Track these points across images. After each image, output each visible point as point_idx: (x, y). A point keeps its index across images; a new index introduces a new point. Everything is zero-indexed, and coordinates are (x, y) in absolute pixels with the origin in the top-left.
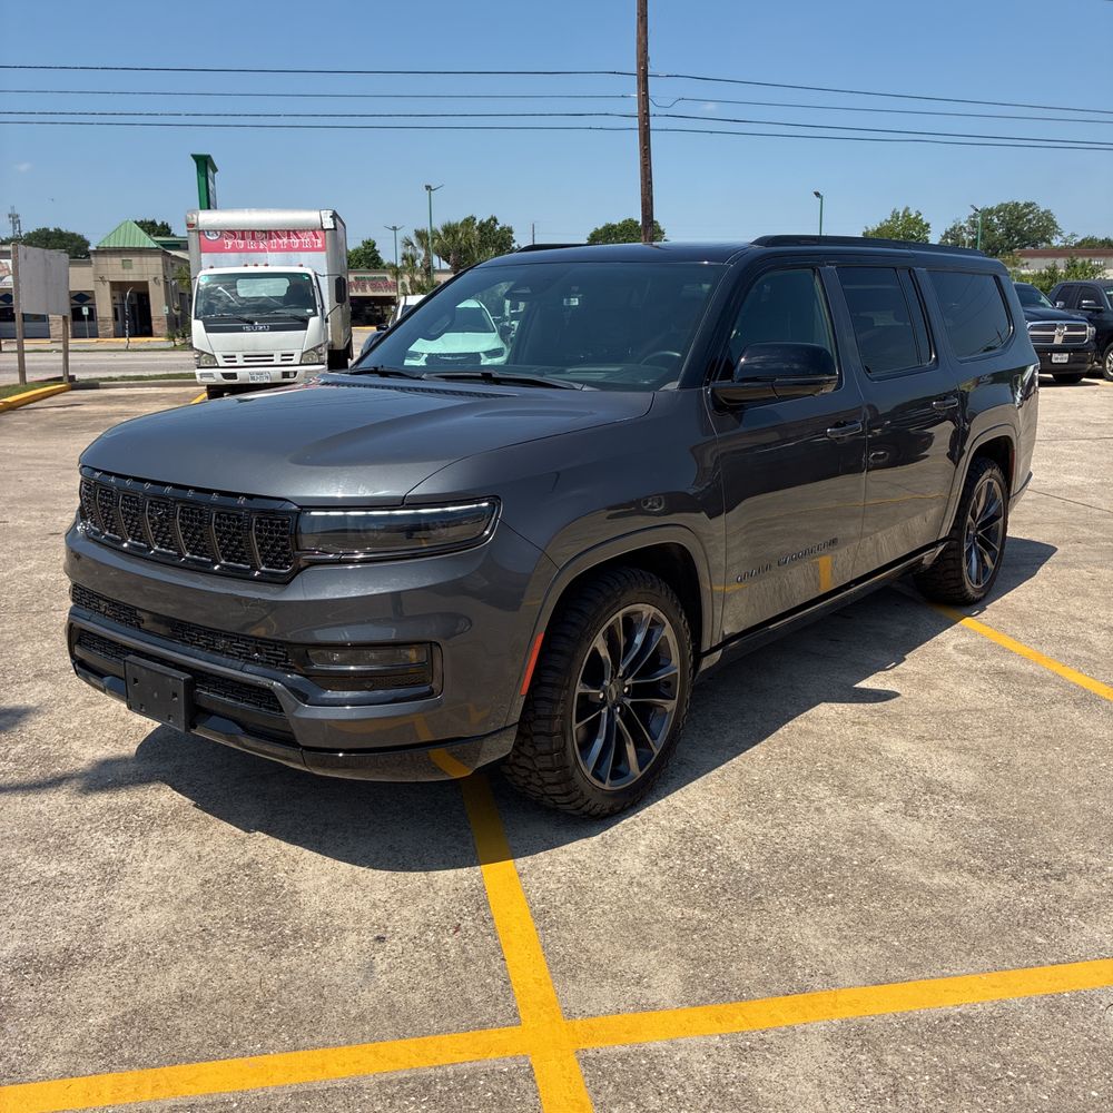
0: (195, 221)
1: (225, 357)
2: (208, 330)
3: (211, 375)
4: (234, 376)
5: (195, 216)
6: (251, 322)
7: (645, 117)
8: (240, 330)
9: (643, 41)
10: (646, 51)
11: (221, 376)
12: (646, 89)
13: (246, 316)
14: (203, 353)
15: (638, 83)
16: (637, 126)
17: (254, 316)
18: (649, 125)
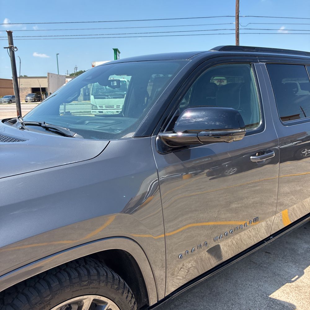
0: (94, 65)
1: (100, 106)
2: (95, 98)
3: (95, 112)
4: (102, 112)
5: (94, 63)
6: (108, 96)
7: (238, 29)
8: (104, 98)
9: (238, 6)
10: (239, 9)
11: (98, 112)
12: (238, 21)
13: (107, 94)
14: (94, 105)
15: (236, 19)
16: (235, 33)
17: (109, 94)
18: (239, 32)
